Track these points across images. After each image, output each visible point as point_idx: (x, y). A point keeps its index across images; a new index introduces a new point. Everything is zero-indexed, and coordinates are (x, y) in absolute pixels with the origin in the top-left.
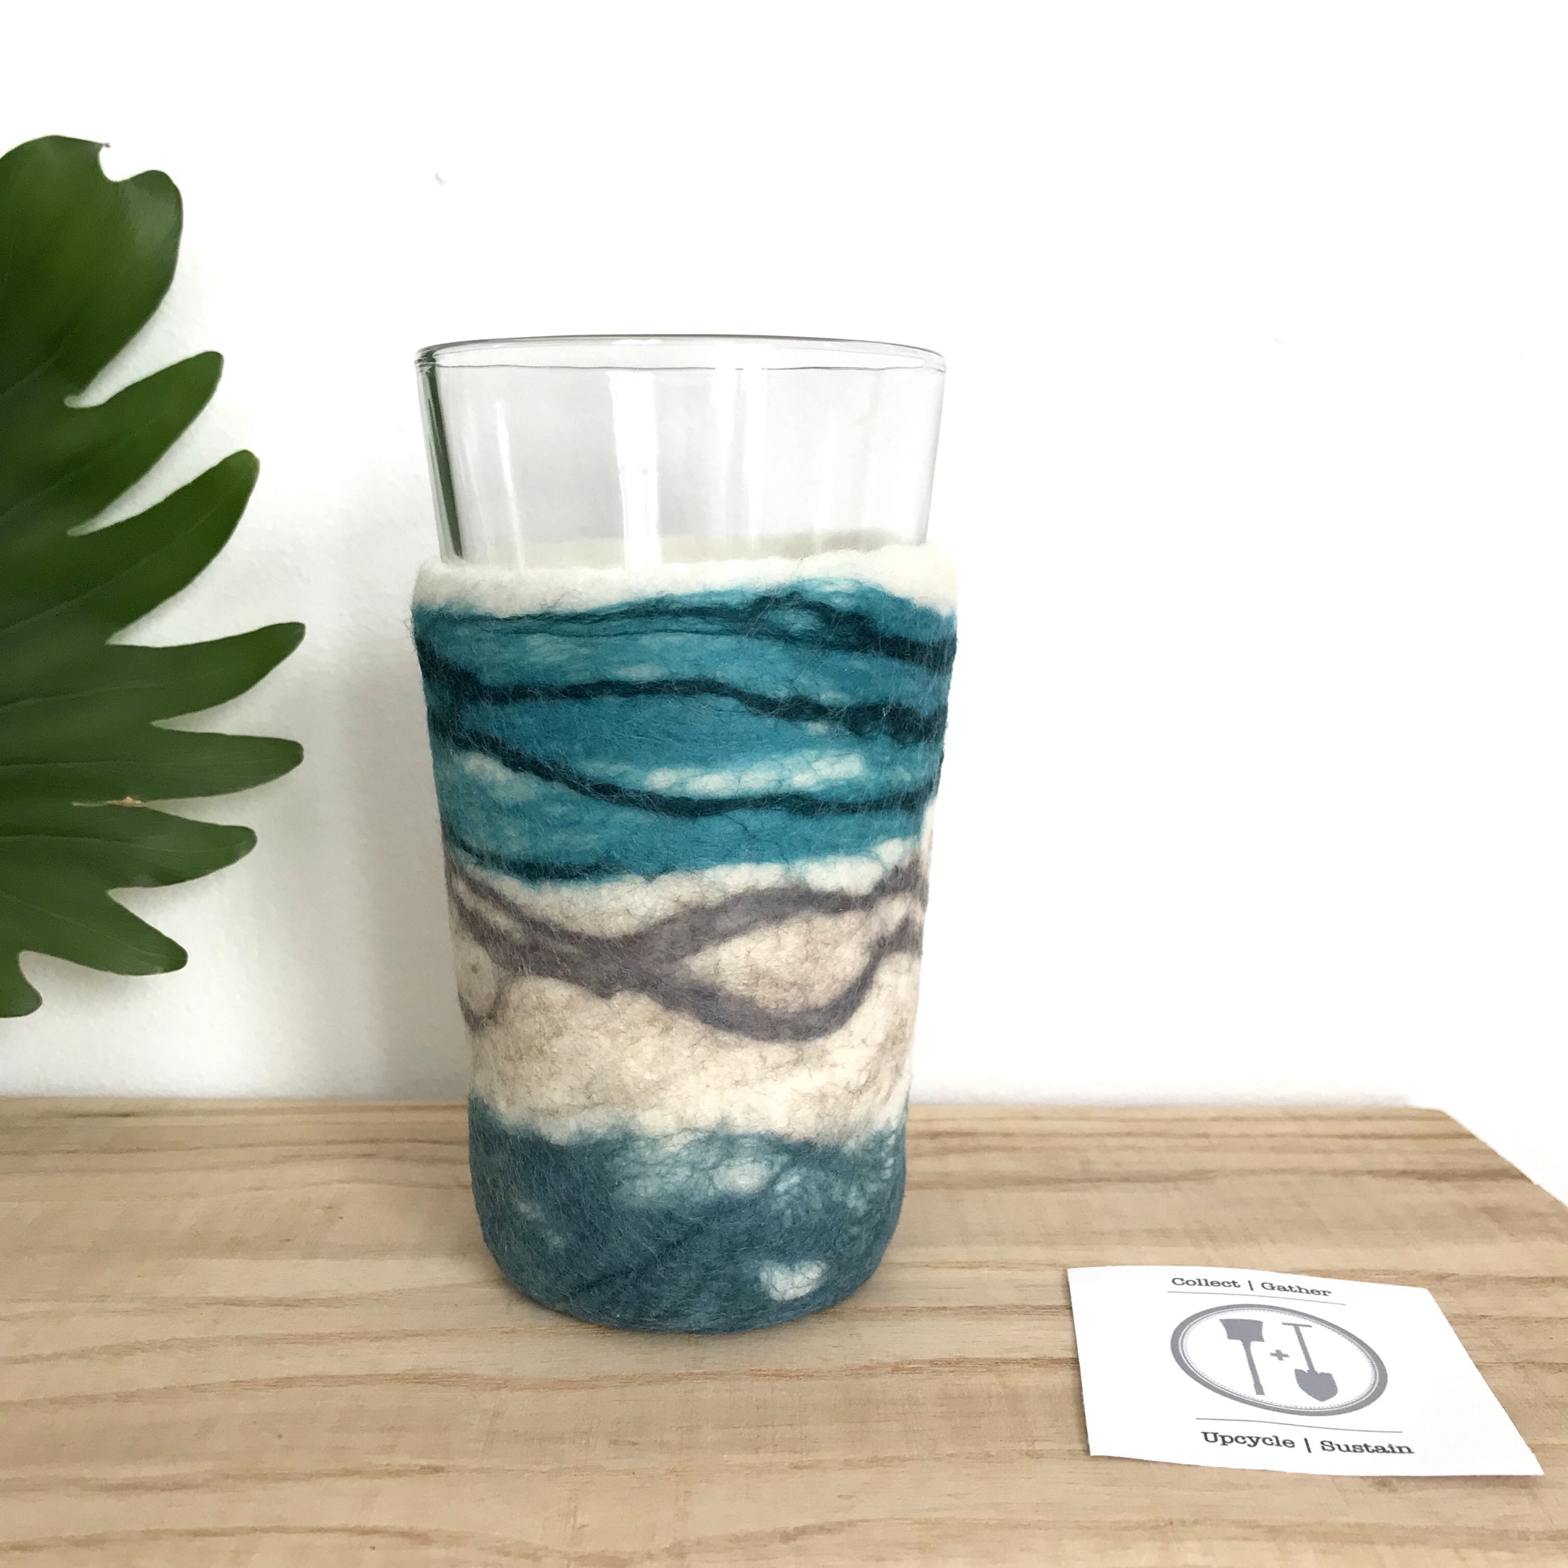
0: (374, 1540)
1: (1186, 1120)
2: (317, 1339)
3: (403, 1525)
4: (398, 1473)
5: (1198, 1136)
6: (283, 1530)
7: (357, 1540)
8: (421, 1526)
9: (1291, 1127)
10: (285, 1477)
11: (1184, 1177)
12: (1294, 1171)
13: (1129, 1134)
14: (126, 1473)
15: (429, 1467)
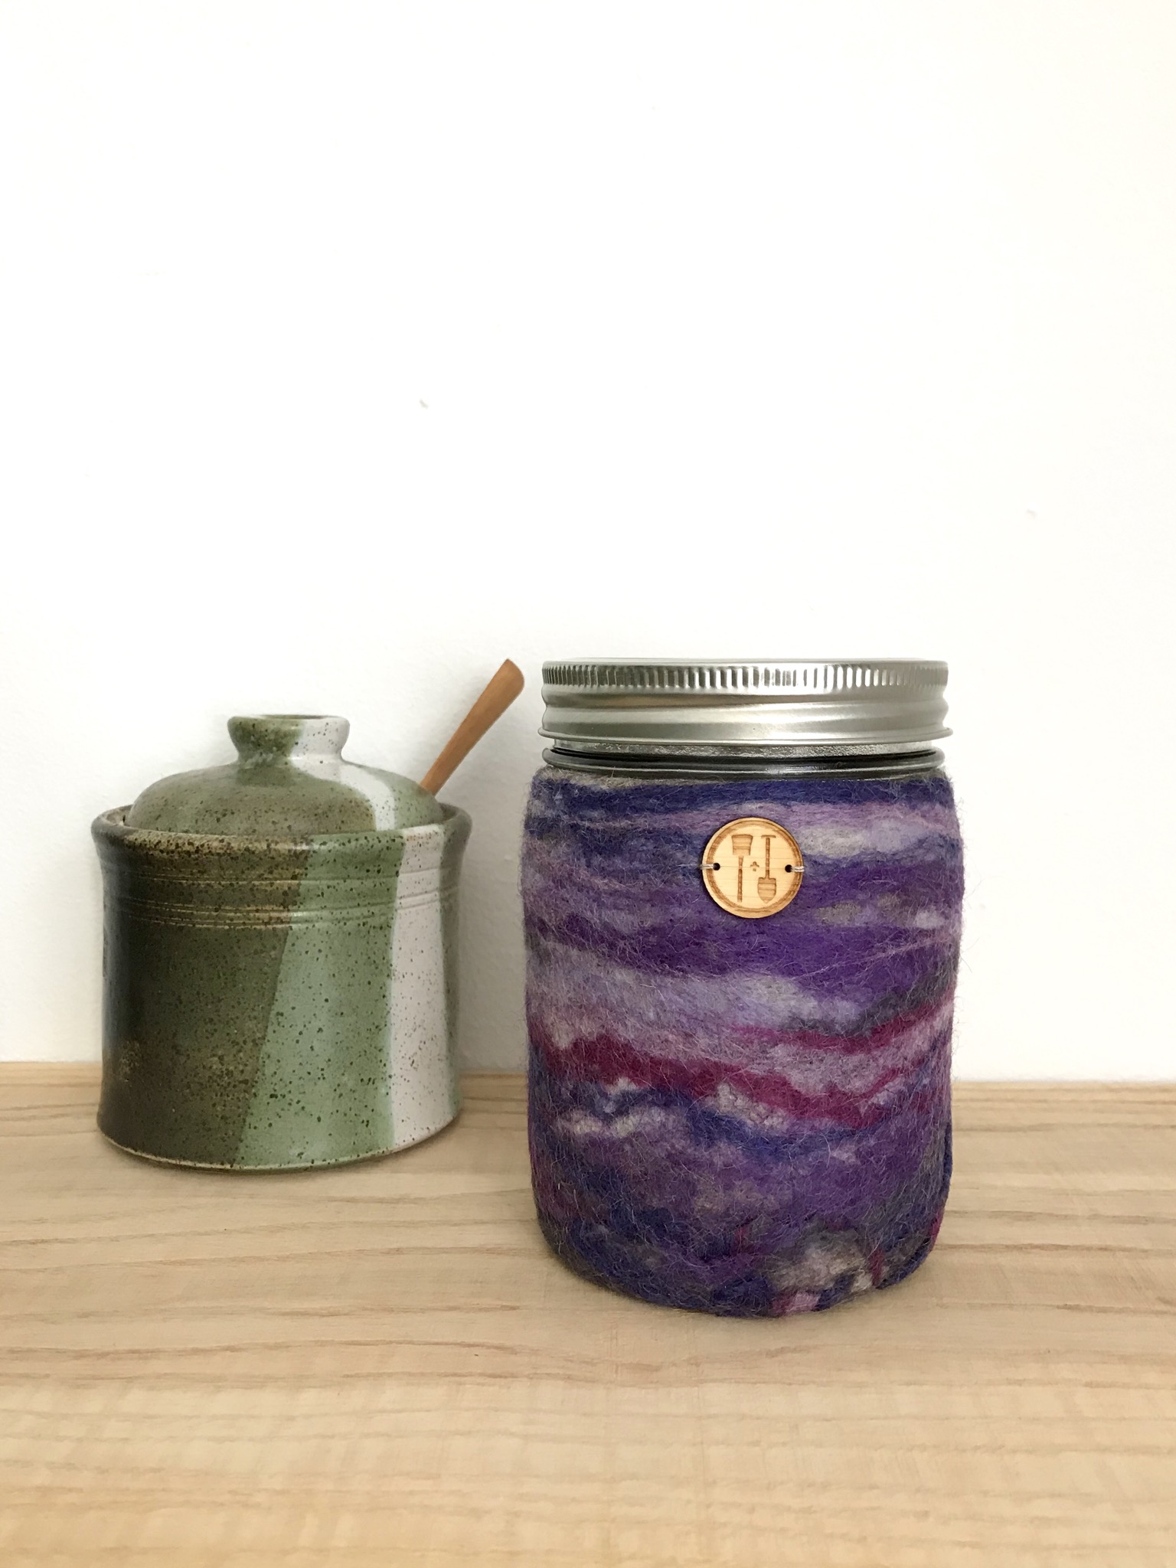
0: (476, 1350)
1: (1030, 1091)
2: (412, 1225)
3: (496, 1342)
4: (486, 1310)
5: (1039, 1101)
6: (411, 1343)
7: (465, 1350)
8: (508, 1344)
9: (1107, 1096)
10: (406, 1310)
11: (1033, 1128)
12: (1115, 1125)
13: (987, 1100)
14: (297, 1305)
15: (507, 1306)
